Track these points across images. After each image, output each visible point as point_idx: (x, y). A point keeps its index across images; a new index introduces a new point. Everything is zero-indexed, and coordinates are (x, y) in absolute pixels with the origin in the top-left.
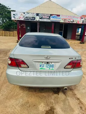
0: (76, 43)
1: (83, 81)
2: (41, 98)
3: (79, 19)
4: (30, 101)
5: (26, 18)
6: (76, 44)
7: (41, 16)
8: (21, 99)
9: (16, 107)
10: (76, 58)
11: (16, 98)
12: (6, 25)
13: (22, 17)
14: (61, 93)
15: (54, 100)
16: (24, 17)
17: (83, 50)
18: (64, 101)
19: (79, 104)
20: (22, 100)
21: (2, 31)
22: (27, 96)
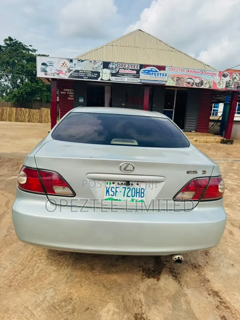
0: (210, 142)
1: (230, 244)
2: (109, 289)
3: (217, 79)
4: (76, 294)
5: (76, 74)
6: (209, 145)
7: (116, 68)
8: (51, 290)
9: (35, 312)
10: (204, 172)
11: (38, 285)
12: (22, 94)
13: (65, 69)
14: (167, 276)
15: (146, 294)
16: (70, 71)
17: (230, 160)
18: (175, 298)
19: (217, 307)
20: (53, 294)
21: (11, 106)
22: (66, 282)
